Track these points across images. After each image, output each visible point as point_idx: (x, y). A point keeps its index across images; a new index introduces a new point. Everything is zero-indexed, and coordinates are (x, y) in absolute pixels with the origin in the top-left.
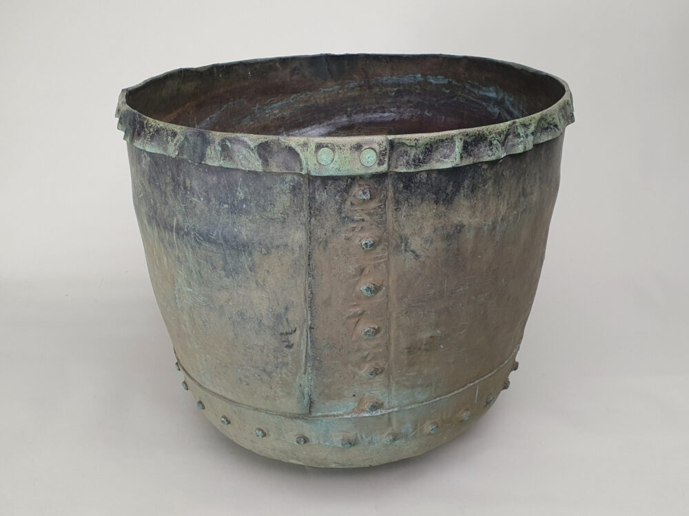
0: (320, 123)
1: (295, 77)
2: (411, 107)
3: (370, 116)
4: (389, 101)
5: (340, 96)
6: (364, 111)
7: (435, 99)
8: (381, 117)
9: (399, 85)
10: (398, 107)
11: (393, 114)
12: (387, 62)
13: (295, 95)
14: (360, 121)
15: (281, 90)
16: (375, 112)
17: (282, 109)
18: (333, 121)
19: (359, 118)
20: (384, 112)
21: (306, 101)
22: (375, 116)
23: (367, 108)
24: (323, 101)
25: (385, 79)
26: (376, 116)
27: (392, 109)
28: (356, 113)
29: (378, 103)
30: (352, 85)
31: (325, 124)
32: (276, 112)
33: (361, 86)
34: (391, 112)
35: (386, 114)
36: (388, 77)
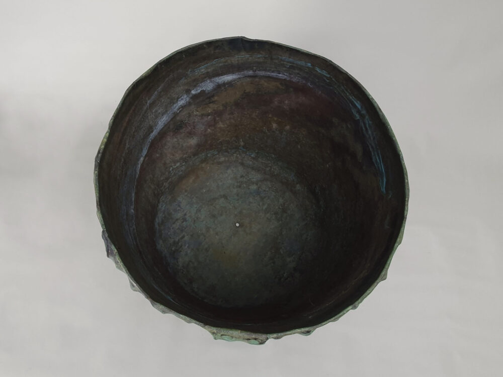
0: (233, 73)
1: (217, 51)
2: (299, 77)
3: (269, 73)
4: (284, 69)
5: (250, 60)
6: (265, 70)
7: (317, 80)
8: (277, 76)
9: (293, 63)
10: (290, 74)
11: (286, 77)
12: (287, 50)
13: (217, 60)
14: (261, 75)
15: (208, 58)
16: (273, 72)
17: (207, 68)
18: (242, 73)
19: (262, 73)
20: (280, 74)
21: (225, 62)
22: (272, 74)
23: (268, 69)
24: (237, 62)
25: (284, 58)
26: (274, 74)
27: (286, 74)
28: (258, 71)
29: (276, 68)
30: (259, 56)
31: (237, 74)
32: (203, 70)
33: (265, 58)
34: (284, 75)
35: (280, 75)
36: (285, 57)
